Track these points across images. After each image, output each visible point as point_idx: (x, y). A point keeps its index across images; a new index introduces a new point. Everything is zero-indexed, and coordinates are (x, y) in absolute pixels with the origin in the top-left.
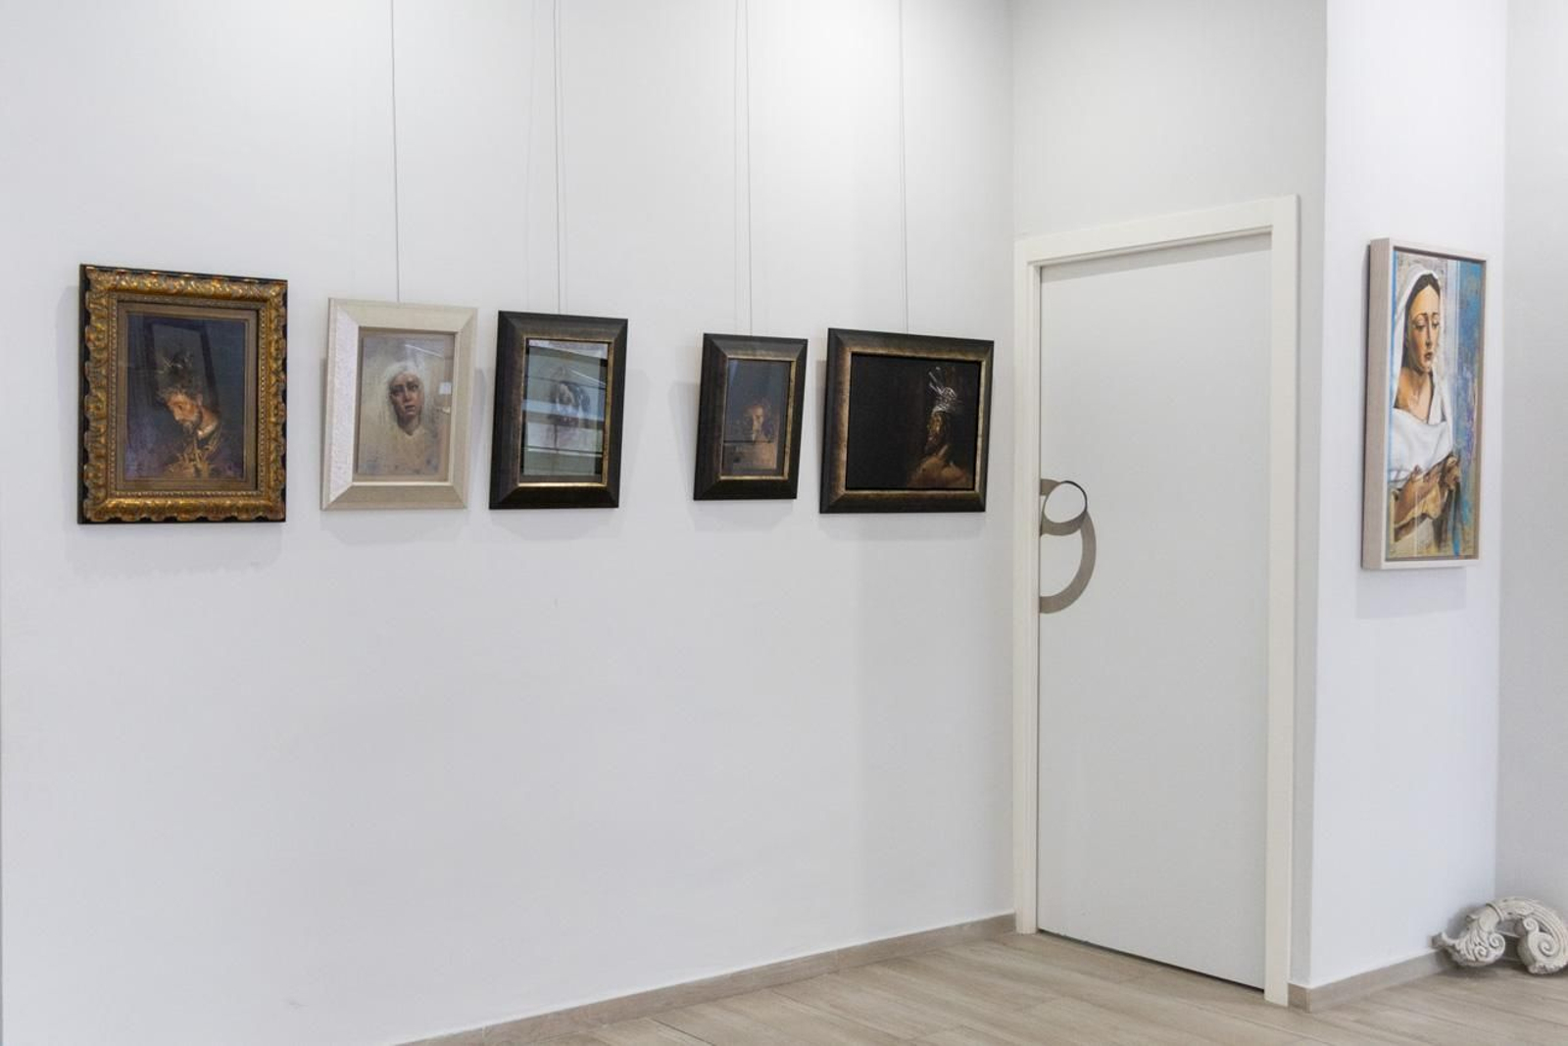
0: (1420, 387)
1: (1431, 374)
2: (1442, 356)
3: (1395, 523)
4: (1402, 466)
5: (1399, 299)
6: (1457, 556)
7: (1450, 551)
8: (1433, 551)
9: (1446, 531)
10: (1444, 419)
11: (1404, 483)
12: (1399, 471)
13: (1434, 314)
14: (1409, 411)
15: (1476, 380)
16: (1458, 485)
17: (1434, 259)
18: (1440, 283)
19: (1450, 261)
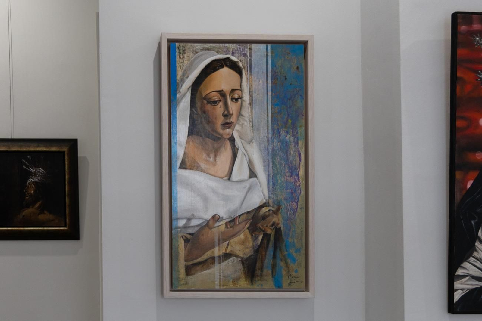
0: (217, 152)
1: (232, 140)
2: (247, 124)
3: (186, 261)
4: (193, 215)
5: (183, 81)
6: (279, 287)
7: (270, 283)
8: (243, 283)
9: (262, 269)
10: (253, 174)
11: (196, 229)
12: (189, 220)
13: (233, 91)
14: (202, 171)
15: (301, 143)
16: (278, 231)
17: (232, 46)
18: (241, 64)
19: (254, 46)
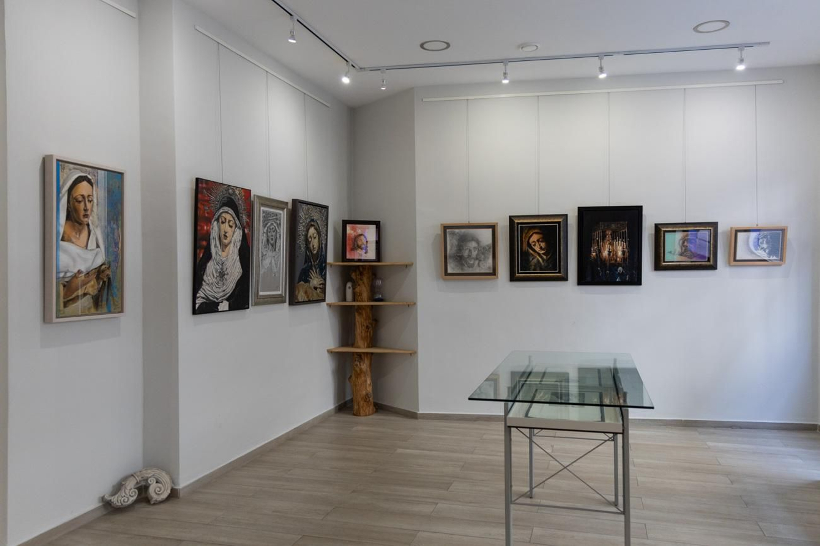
0: (80, 232)
1: (88, 225)
2: (96, 217)
3: (64, 298)
4: (68, 270)
5: (63, 186)
6: (110, 312)
7: (105, 310)
8: (93, 310)
9: (102, 301)
10: (98, 246)
11: (70, 278)
12: (66, 273)
13: (89, 196)
14: (73, 243)
15: (120, 229)
16: (109, 279)
17: (88, 169)
18: (93, 181)
19: (99, 171)
